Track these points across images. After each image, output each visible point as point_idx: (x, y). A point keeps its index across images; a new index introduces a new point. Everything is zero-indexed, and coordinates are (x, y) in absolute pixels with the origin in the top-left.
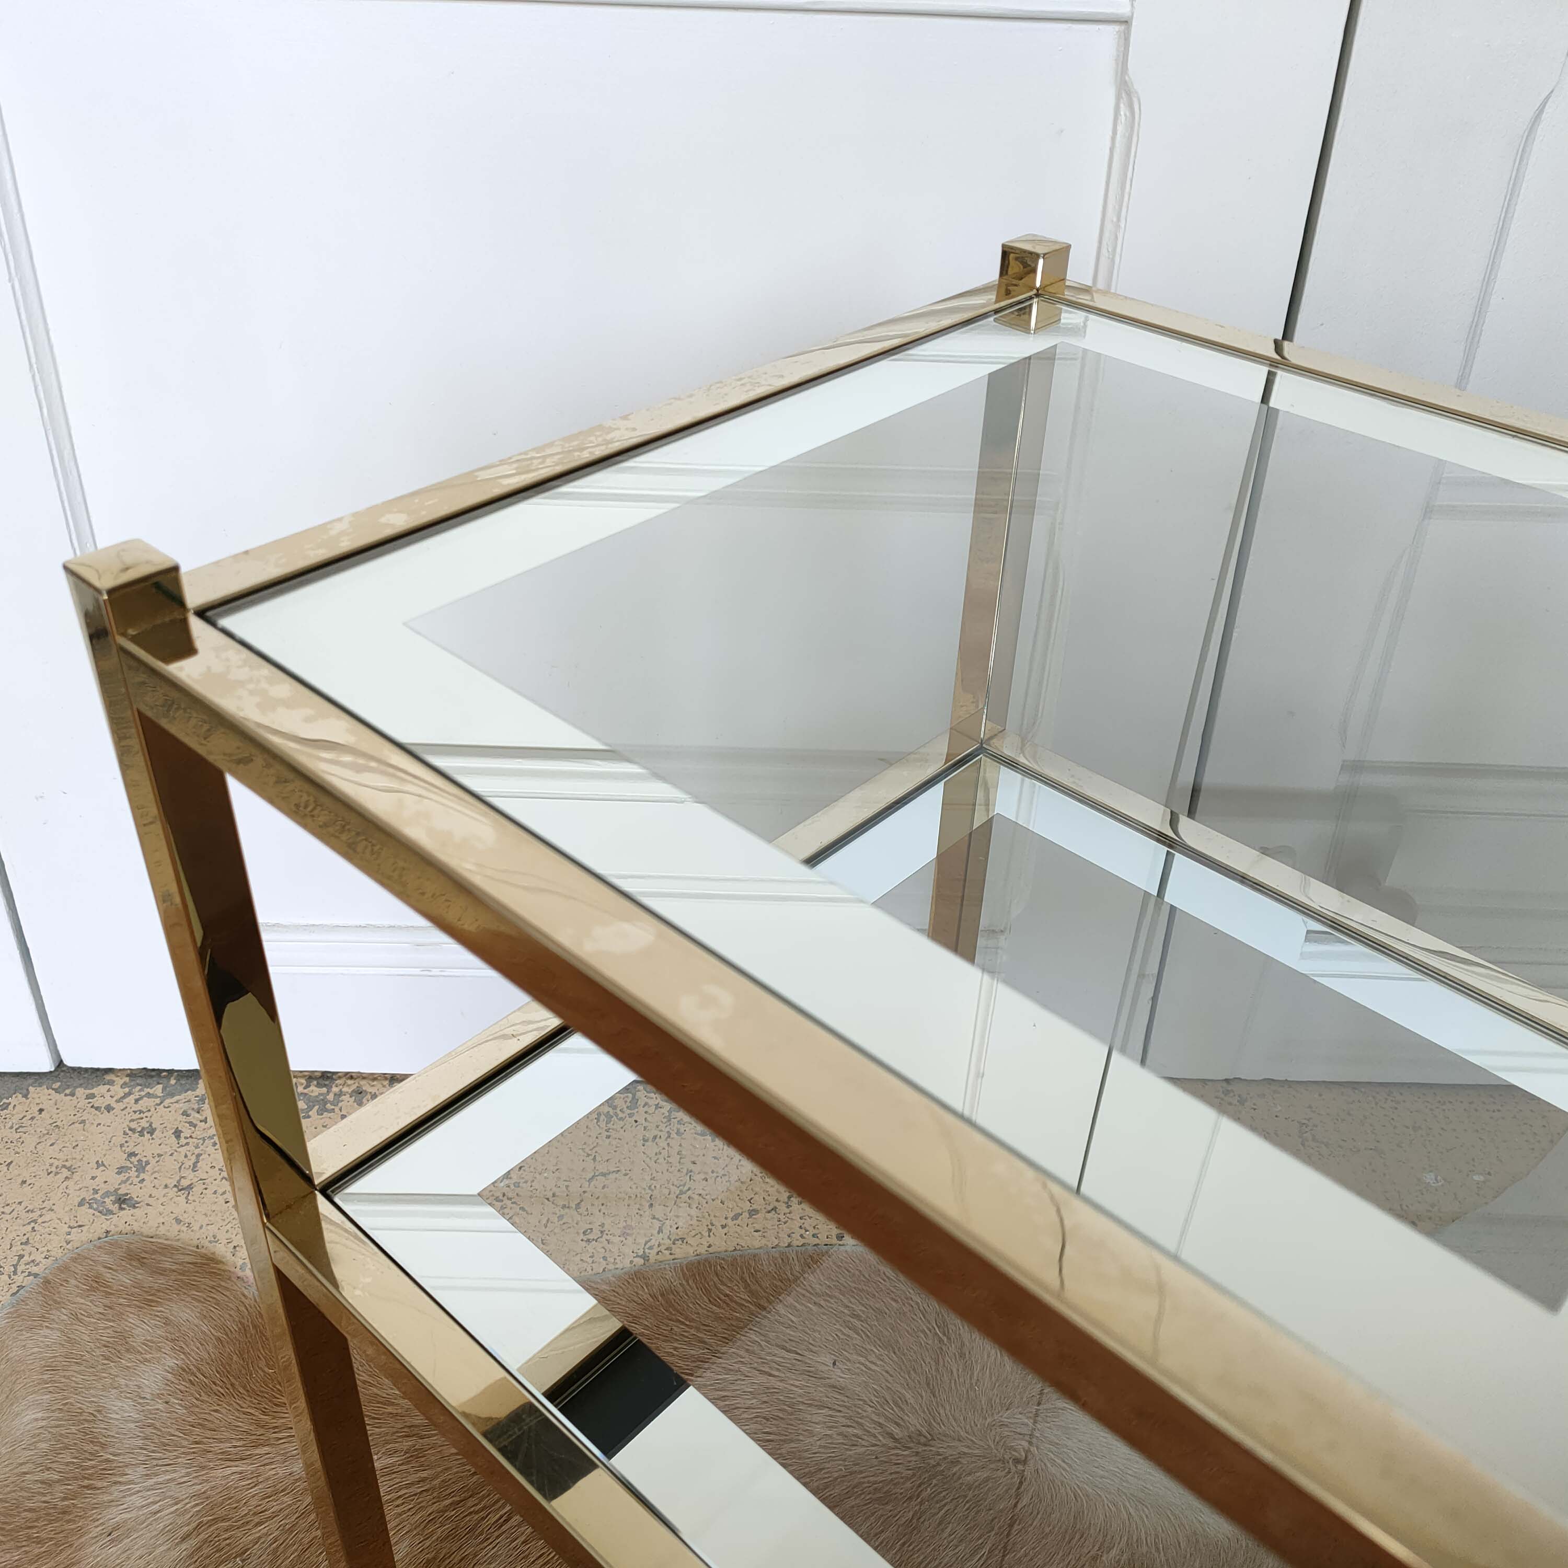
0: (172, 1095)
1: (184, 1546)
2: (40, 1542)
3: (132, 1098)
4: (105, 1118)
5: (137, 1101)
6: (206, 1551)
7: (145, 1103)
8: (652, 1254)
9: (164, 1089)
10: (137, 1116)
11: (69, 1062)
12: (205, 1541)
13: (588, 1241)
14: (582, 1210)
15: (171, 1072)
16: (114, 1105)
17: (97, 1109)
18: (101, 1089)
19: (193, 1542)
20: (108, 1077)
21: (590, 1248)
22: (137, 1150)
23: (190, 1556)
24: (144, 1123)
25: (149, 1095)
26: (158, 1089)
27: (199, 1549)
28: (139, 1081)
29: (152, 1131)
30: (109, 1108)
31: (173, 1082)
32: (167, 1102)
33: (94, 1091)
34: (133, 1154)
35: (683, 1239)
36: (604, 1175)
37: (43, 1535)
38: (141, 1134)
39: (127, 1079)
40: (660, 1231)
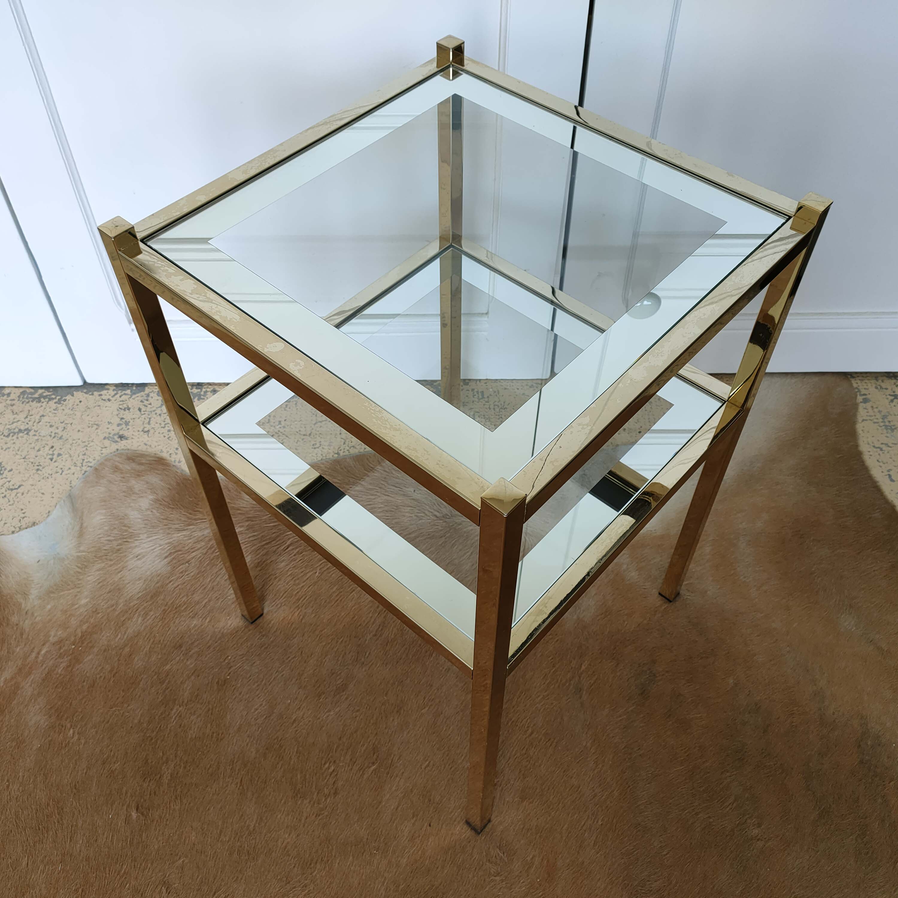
0: (134, 394)
1: (166, 560)
2: (111, 560)
3: (118, 396)
4: (108, 404)
5: (120, 397)
6: (174, 562)
7: (124, 397)
8: (341, 453)
9: (131, 392)
10: (121, 403)
11: (89, 381)
12: (173, 558)
13: (315, 448)
14: (312, 436)
15: (133, 384)
16: (111, 398)
17: (104, 400)
18: (104, 392)
19: (169, 559)
20: (107, 387)
21: (316, 451)
22: (124, 417)
23: (168, 563)
24: (125, 406)
25: (125, 394)
26: (128, 392)
27: (171, 561)
28: (120, 388)
29: (129, 409)
30: (109, 400)
31: (134, 388)
32: (134, 396)
33: (102, 393)
34: (122, 419)
35: (353, 447)
36: (321, 422)
37: (112, 558)
38: (125, 410)
39: (115, 388)
40: (344, 443)
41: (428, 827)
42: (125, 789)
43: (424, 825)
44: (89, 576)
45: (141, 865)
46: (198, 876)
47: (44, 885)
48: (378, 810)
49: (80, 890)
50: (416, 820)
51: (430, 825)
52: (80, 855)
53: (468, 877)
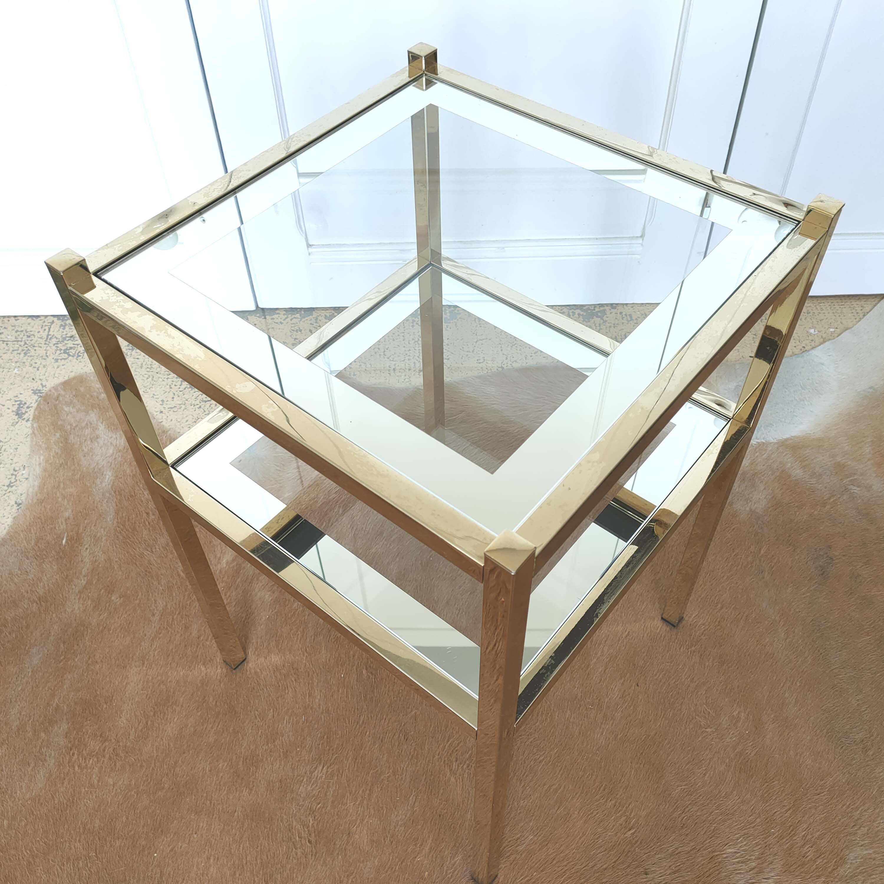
0: (304, 317)
3: (289, 319)
4: (281, 326)
5: (291, 320)
7: (294, 321)
8: (505, 366)
9: (300, 315)
10: (293, 325)
11: (261, 306)
13: (479, 363)
14: (475, 352)
15: (301, 309)
16: (283, 321)
17: (277, 323)
18: (275, 316)
20: (277, 312)
21: (481, 365)
22: (297, 337)
24: (297, 328)
25: (295, 318)
26: (298, 315)
28: (290, 313)
29: (301, 331)
30: (281, 323)
31: (303, 313)
32: (303, 320)
33: (274, 317)
34: (295, 339)
35: (516, 361)
36: (481, 340)
38: (297, 331)
39: (285, 312)
40: (507, 359)
41: (636, 687)
42: (352, 652)
43: (632, 685)
44: (288, 473)
45: (377, 716)
46: (431, 726)
47: (291, 734)
48: (587, 672)
49: (325, 737)
50: (624, 681)
51: (638, 686)
52: (319, 708)
53: (681, 729)
